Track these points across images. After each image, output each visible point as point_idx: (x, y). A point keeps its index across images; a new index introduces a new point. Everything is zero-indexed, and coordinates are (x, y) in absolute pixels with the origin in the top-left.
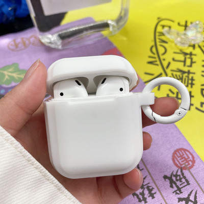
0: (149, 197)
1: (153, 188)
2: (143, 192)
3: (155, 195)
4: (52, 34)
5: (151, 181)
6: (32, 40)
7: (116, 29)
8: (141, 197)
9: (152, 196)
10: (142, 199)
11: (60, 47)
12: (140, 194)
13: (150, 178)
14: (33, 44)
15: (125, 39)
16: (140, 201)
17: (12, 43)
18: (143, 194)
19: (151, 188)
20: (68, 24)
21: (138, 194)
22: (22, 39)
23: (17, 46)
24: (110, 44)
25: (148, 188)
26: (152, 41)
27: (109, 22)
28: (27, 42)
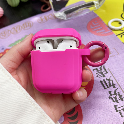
0: (120, 100)
1: (122, 95)
2: (116, 97)
3: (123, 99)
4: (61, 12)
5: (121, 91)
6: (50, 16)
7: (98, 6)
8: (114, 99)
9: (122, 99)
10: (115, 101)
11: (65, 19)
12: (114, 97)
13: (120, 89)
14: (51, 19)
15: (104, 11)
16: (114, 101)
17: (40, 19)
18: (115, 98)
19: (121, 95)
20: (70, 6)
21: (113, 98)
22: (45, 17)
23: (42, 20)
24: (95, 15)
25: (119, 94)
26: (122, 11)
27: (94, 2)
28: (47, 18)
